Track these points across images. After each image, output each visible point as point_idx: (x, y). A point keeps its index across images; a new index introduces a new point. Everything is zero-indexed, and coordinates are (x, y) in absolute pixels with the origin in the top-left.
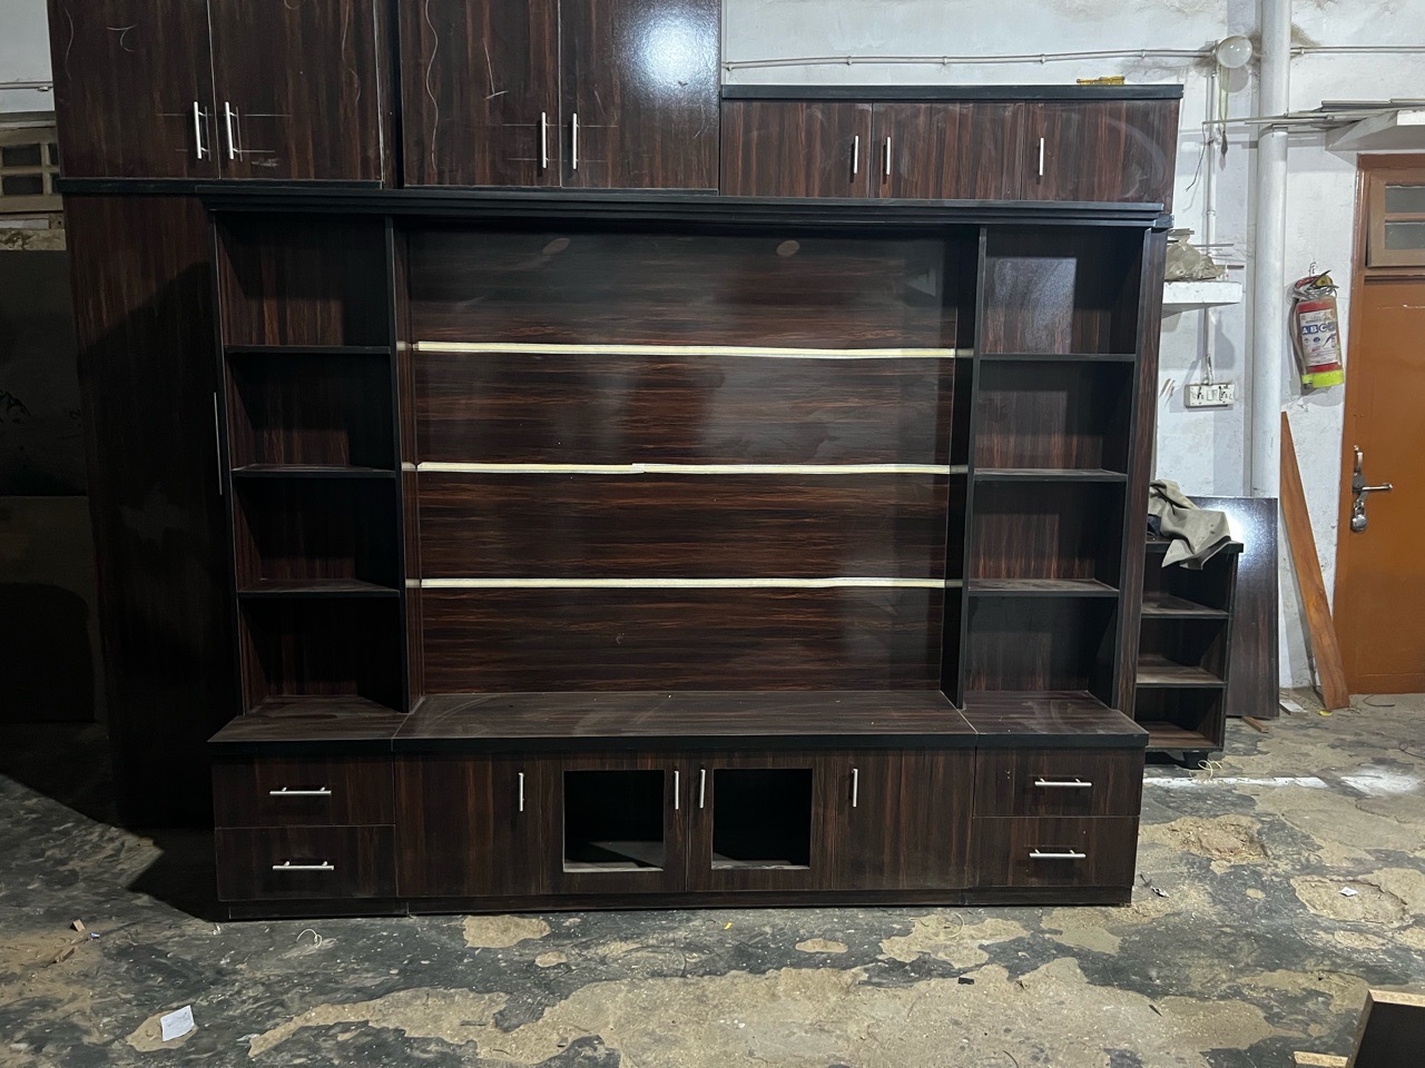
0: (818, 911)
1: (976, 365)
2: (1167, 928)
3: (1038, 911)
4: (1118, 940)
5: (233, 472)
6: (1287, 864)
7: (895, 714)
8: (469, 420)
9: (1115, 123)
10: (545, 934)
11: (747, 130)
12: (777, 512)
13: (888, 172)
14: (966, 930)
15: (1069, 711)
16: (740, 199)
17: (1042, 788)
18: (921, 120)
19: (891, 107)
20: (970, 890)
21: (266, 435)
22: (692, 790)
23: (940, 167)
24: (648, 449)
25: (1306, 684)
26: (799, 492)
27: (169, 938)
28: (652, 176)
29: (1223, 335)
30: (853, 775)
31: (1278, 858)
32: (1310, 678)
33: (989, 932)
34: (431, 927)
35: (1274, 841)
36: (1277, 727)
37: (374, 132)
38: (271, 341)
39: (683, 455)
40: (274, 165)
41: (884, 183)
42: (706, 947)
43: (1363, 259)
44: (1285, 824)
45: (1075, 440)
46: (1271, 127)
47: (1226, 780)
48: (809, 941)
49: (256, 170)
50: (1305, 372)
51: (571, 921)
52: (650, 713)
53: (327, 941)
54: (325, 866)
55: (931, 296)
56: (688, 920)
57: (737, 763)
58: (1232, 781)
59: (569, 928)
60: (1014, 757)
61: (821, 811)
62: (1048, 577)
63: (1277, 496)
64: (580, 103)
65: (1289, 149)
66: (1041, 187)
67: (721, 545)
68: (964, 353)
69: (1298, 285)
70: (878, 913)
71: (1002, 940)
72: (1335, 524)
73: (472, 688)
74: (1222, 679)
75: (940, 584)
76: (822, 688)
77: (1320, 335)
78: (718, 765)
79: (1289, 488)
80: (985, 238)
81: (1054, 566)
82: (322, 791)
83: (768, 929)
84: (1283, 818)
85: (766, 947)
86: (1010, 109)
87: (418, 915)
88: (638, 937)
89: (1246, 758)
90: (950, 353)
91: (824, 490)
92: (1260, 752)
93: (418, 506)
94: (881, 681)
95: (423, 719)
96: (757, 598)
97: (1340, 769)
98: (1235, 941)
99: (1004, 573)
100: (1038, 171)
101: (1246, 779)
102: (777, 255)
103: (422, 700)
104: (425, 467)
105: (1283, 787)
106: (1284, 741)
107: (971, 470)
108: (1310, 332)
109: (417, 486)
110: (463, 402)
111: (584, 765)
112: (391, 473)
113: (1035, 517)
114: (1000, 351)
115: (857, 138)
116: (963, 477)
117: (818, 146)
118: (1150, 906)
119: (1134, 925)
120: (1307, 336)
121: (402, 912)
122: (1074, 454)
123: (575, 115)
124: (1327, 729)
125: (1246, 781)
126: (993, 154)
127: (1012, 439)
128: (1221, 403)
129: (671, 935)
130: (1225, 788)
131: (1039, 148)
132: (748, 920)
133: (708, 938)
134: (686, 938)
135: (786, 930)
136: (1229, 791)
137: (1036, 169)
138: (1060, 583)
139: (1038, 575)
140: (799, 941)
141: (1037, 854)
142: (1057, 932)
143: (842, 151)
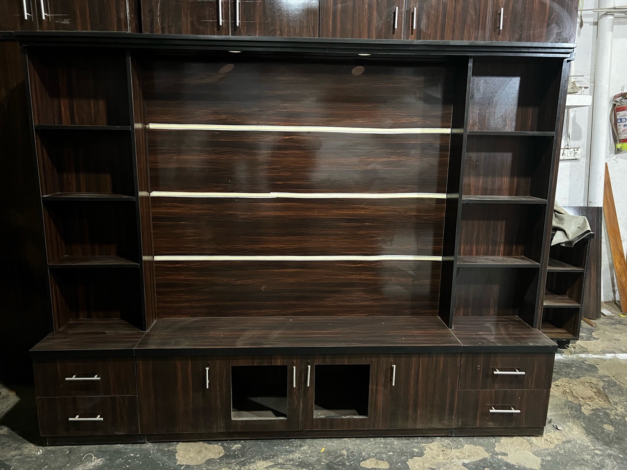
0: (372, 439)
1: (465, 138)
2: (565, 451)
3: (492, 440)
4: (539, 460)
5: (42, 198)
6: (621, 408)
7: (416, 332)
8: (178, 168)
10: (221, 455)
11: (335, 4)
12: (351, 219)
13: (414, 28)
14: (454, 452)
15: (510, 329)
16: (331, 40)
17: (497, 375)
20: (456, 428)
21: (65, 176)
22: (303, 376)
23: (443, 25)
24: (278, 184)
25: (611, 299)
26: (363, 208)
27: (13, 456)
28: (281, 31)
29: (576, 123)
30: (393, 368)
31: (616, 404)
32: (613, 297)
33: (467, 454)
34: (158, 450)
35: (612, 393)
36: (600, 323)
37: (123, 4)
38: (66, 123)
39: (298, 188)
40: (68, 23)
41: (412, 34)
42: (311, 464)
44: (616, 382)
45: (516, 180)
46: (606, 14)
47: (579, 355)
48: (368, 460)
49: (58, 26)
50: (618, 142)
51: (237, 446)
52: (280, 331)
53: (99, 460)
54: (98, 418)
55: (438, 98)
56: (301, 446)
57: (328, 362)
58: (583, 355)
59: (235, 451)
60: (482, 358)
61: (374, 387)
62: (499, 256)
63: (602, 206)
65: (614, 26)
66: (500, 36)
67: (320, 237)
68: (456, 131)
69: (615, 97)
70: (405, 441)
71: (475, 460)
73: (183, 315)
74: (580, 303)
75: (439, 258)
76: (374, 315)
77: (626, 123)
78: (318, 363)
79: (607, 202)
80: (472, 64)
81: (502, 248)
82: (96, 378)
83: (344, 452)
84: (613, 379)
85: (344, 465)
87: (152, 442)
88: (273, 458)
89: (588, 342)
90: (448, 131)
91: (377, 207)
92: (594, 338)
93: (151, 216)
94: (406, 311)
95: (154, 335)
96: (339, 266)
98: (603, 459)
99: (474, 252)
100: (499, 27)
101: (590, 355)
102: (352, 75)
103: (155, 322)
104: (155, 194)
105: (610, 359)
106: (605, 332)
107: (461, 196)
108: (621, 122)
109: (150, 204)
110: (175, 157)
111: (242, 363)
112: (134, 198)
113: (492, 222)
114: (476, 129)
115: (397, 8)
116: (456, 200)
117: (375, 13)
118: (553, 436)
119: (547, 449)
120: (620, 124)
121: (143, 441)
122: (515, 187)
124: (625, 324)
125: (591, 356)
126: (474, 17)
127: (481, 180)
128: (574, 158)
129: (291, 456)
130: (580, 360)
131: (500, 14)
132: (333, 446)
133: (311, 458)
134: (299, 458)
135: (355, 453)
136: (583, 362)
137: (498, 26)
138: (505, 258)
139: (493, 254)
140: (362, 461)
141: (493, 411)
142: (505, 454)
143: (388, 15)
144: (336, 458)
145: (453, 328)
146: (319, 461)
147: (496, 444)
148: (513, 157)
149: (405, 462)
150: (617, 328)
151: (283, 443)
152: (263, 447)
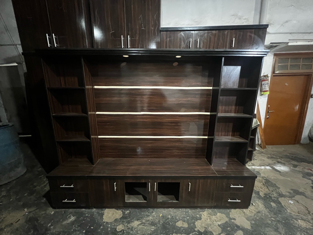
1: (220, 91)
2: (259, 218)
3: (228, 210)
4: (249, 223)
6: (275, 194)
7: (198, 168)
9: (251, 34)
10: (121, 217)
11: (166, 38)
13: (198, 47)
14: (214, 218)
16: (165, 49)
17: (232, 187)
18: (206, 35)
19: (199, 32)
20: (214, 206)
21: (64, 107)
22: (153, 186)
24: (144, 109)
26: (177, 118)
30: (189, 184)
31: (272, 191)
32: (258, 143)
33: (219, 219)
34: (97, 213)
35: (269, 186)
38: (63, 86)
39: (152, 110)
42: (156, 224)
43: (273, 72)
44: (269, 180)
45: (237, 107)
48: (179, 222)
50: (262, 92)
51: (127, 212)
52: (145, 167)
53: (74, 217)
54: (74, 201)
56: (152, 212)
57: (163, 181)
58: (253, 167)
59: (126, 215)
61: (182, 191)
62: (229, 136)
64: (130, 33)
67: (161, 129)
68: (214, 88)
69: (262, 77)
71: (223, 223)
72: (264, 117)
73: (109, 157)
74: (252, 148)
75: (207, 137)
76: (181, 158)
77: (266, 85)
78: (159, 181)
80: (224, 60)
81: (231, 134)
82: (72, 186)
83: (169, 217)
84: (268, 178)
85: (169, 224)
86: (226, 32)
87: (96, 209)
88: (141, 219)
90: (211, 88)
91: (182, 117)
92: (256, 160)
93: (96, 121)
96: (168, 140)
97: (272, 164)
98: (276, 223)
99: (220, 134)
101: (256, 167)
102: (173, 65)
103: (99, 160)
104: (98, 113)
105: (264, 169)
106: (258, 156)
107: (217, 114)
109: (96, 117)
110: (105, 99)
111: (129, 181)
112: (87, 115)
113: (227, 124)
115: (191, 39)
116: (215, 116)
117: (182, 42)
119: (251, 216)
121: (92, 208)
122: (237, 109)
123: (129, 36)
124: (265, 154)
126: (222, 42)
127: (224, 107)
129: (148, 218)
130: (253, 169)
131: (233, 41)
132: (165, 213)
133: (156, 220)
134: (151, 220)
135: (174, 217)
136: (254, 170)
137: (232, 46)
138: (233, 138)
139: (227, 136)
140: (177, 222)
141: (230, 201)
142: (234, 219)
143: (187, 43)
144: (166, 220)
145: (212, 165)
146: (159, 221)
147: (230, 213)
148: (237, 99)
149: (194, 223)
150: (262, 155)
151: (146, 210)
152: (138, 213)
